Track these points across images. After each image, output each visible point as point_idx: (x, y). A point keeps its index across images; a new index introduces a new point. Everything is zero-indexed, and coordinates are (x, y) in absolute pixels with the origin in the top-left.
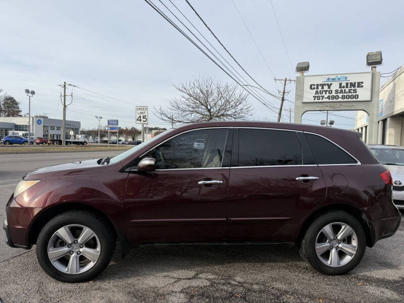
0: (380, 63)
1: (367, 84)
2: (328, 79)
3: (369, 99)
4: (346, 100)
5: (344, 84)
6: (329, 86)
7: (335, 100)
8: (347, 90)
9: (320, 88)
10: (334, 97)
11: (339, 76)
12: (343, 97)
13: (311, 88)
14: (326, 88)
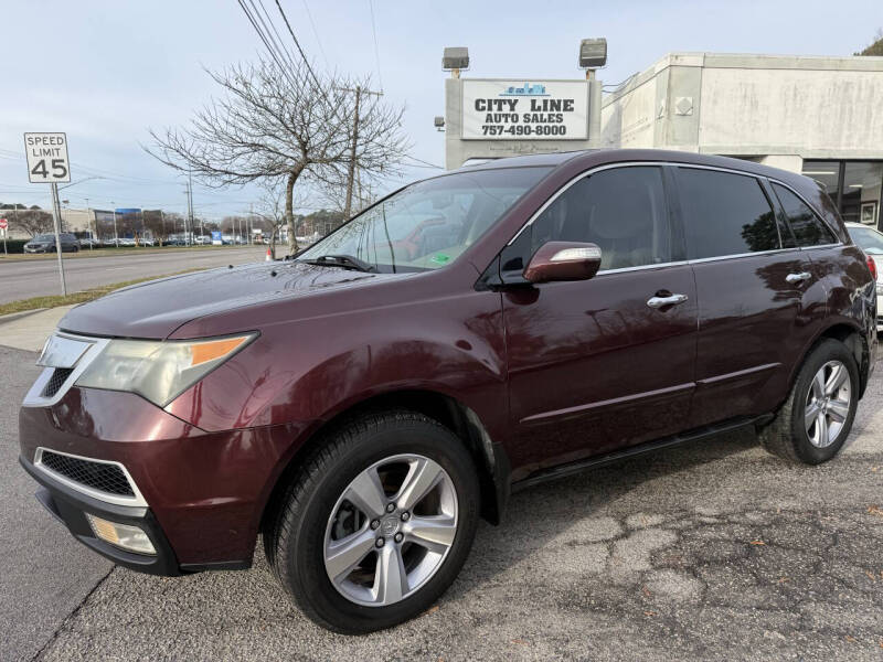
0: (601, 62)
1: (580, 105)
2: (511, 90)
3: (583, 135)
4: (543, 136)
5: (539, 103)
6: (513, 105)
7: (524, 136)
8: (546, 116)
9: (495, 107)
10: (522, 130)
11: (531, 85)
12: (539, 130)
13: (477, 108)
14: (506, 109)
